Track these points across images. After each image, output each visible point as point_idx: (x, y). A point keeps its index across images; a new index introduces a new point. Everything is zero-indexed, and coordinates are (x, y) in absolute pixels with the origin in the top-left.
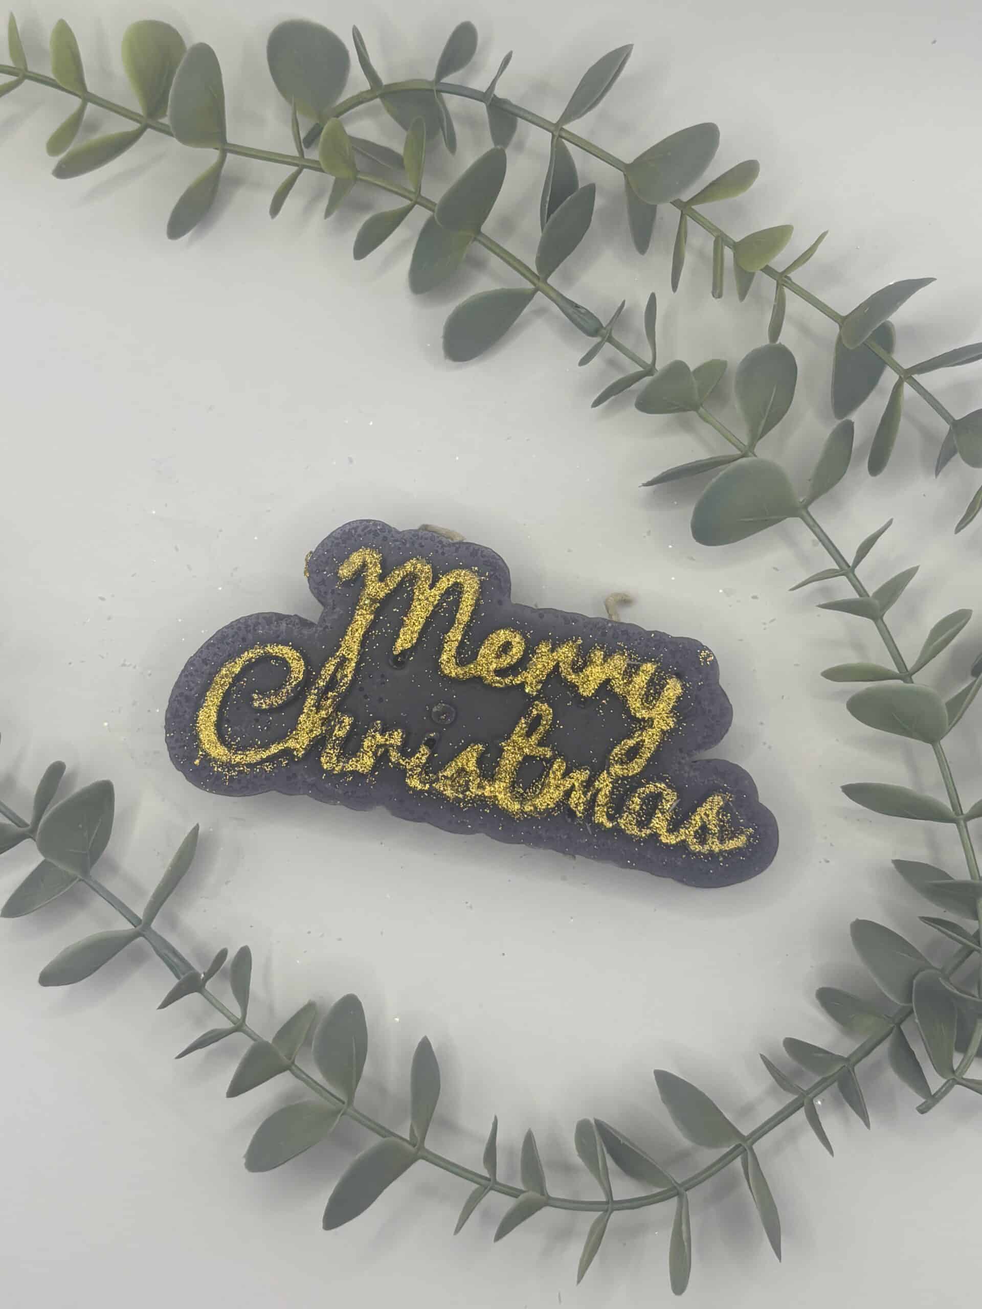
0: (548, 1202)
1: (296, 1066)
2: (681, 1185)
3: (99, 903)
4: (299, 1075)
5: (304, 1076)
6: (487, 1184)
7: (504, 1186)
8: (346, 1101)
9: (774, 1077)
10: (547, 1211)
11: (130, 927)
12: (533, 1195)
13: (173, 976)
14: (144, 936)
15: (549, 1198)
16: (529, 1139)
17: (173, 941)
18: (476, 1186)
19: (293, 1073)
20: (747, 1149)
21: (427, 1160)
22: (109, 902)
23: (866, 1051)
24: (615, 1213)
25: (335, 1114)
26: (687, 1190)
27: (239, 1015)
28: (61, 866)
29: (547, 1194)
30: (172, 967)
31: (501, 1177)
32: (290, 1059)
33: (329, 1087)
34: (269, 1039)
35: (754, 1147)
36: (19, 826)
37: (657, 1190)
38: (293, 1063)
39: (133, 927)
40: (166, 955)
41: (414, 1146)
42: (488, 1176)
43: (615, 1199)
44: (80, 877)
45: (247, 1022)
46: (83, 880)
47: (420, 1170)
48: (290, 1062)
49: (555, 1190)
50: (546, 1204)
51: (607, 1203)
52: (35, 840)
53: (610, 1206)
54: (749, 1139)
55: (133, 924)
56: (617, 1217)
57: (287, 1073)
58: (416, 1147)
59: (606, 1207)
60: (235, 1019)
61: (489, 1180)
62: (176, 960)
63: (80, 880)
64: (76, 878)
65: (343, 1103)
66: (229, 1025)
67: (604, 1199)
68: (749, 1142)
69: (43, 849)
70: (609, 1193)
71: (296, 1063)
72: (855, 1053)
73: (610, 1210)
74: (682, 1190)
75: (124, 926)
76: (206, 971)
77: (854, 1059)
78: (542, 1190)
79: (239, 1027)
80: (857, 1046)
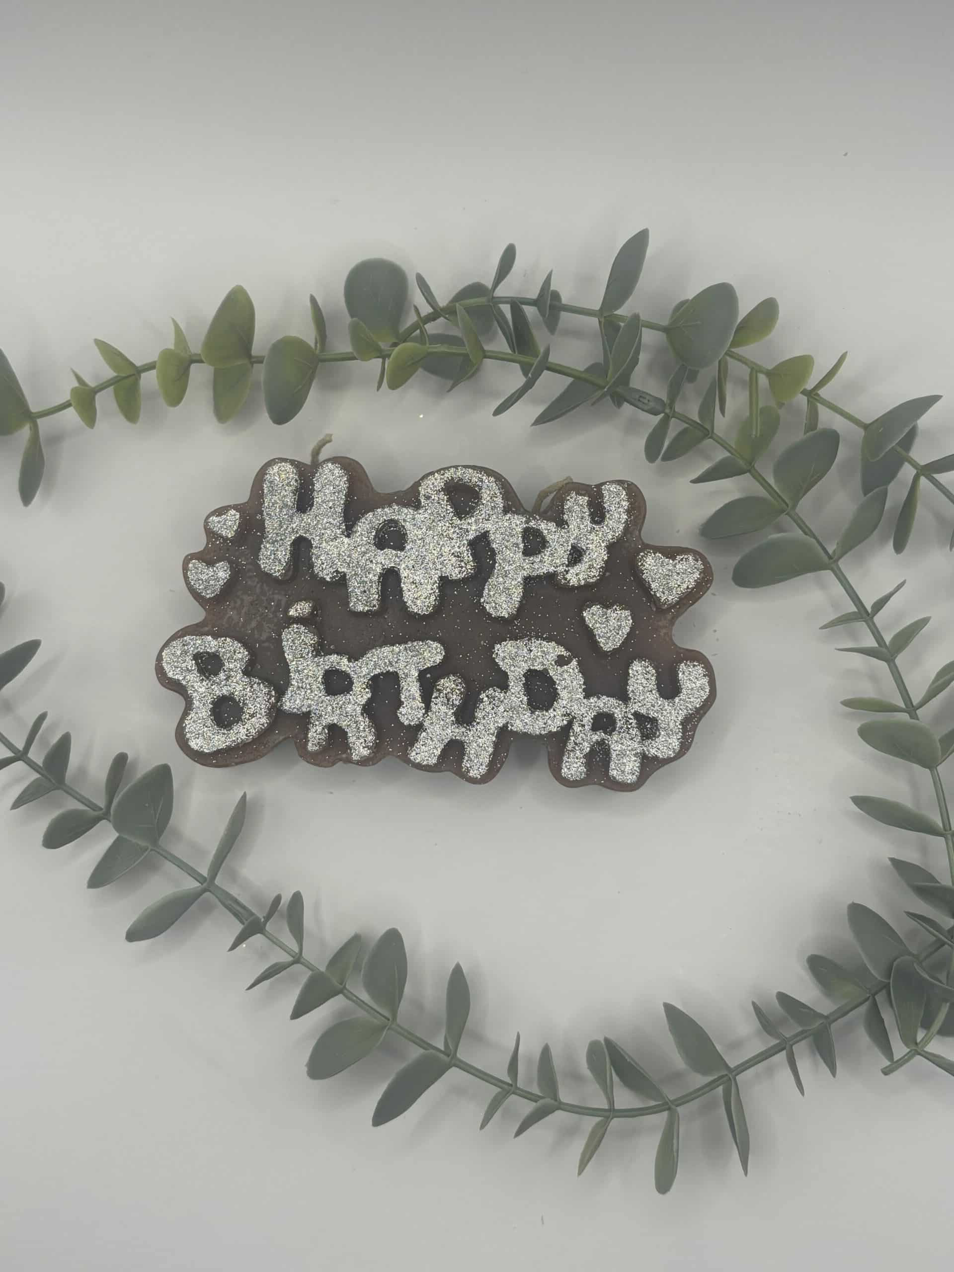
0: (561, 1106)
1: (348, 990)
2: (672, 1102)
3: (169, 866)
4: (350, 997)
5: (355, 998)
6: (508, 1089)
7: (522, 1090)
8: (390, 1018)
9: (761, 1022)
10: (559, 1114)
11: (197, 884)
12: (548, 1101)
13: (237, 922)
14: (210, 891)
15: (561, 1103)
16: (546, 1052)
17: (234, 891)
18: (499, 1090)
19: (345, 996)
20: (732, 1080)
21: (461, 1068)
22: (178, 866)
23: (842, 1013)
24: (615, 1119)
25: (383, 1028)
26: (677, 1106)
28: (134, 840)
29: (560, 1100)
30: (236, 915)
31: (520, 1084)
32: (341, 984)
33: (375, 1007)
34: (323, 969)
35: (737, 1077)
36: (94, 810)
37: (653, 1103)
38: (345, 987)
39: (199, 884)
40: (230, 905)
41: (448, 1056)
42: (510, 1082)
43: (616, 1107)
44: (150, 848)
46: (154, 850)
47: (454, 1075)
48: (342, 986)
49: (565, 1096)
50: (558, 1109)
51: (609, 1110)
52: (110, 821)
53: (611, 1113)
54: (733, 1071)
55: (200, 883)
56: (615, 1123)
58: (450, 1057)
59: (607, 1114)
60: (294, 954)
61: (511, 1085)
62: (238, 908)
63: (152, 850)
64: (148, 848)
65: (389, 1020)
66: (289, 959)
67: (606, 1107)
68: (734, 1073)
69: (117, 828)
70: (611, 1102)
71: (347, 987)
72: (832, 1014)
73: (611, 1117)
74: (673, 1107)
75: (192, 884)
76: (265, 915)
77: (832, 1018)
78: (555, 1097)
79: (297, 959)
80: (835, 1008)
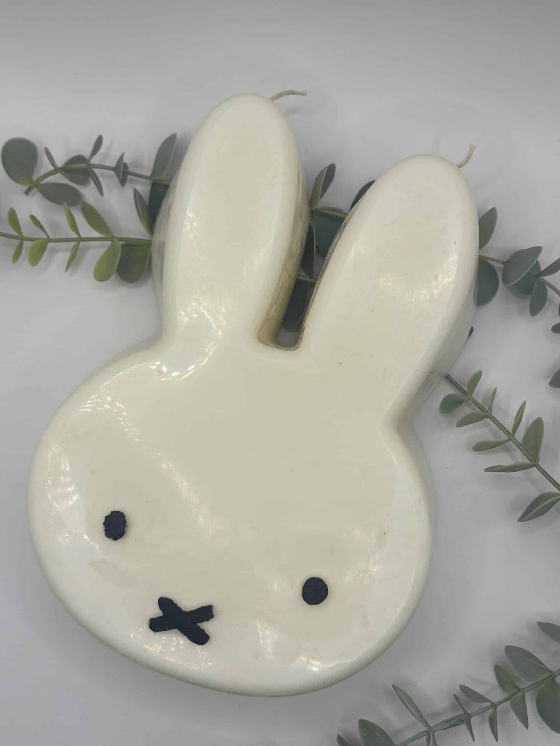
1: (524, 689)
5: (530, 687)
8: (551, 674)
11: (426, 737)
13: (461, 726)
14: (434, 732)
19: (528, 691)
27: (489, 704)
34: (505, 695)
38: (522, 689)
45: (494, 702)
48: (521, 691)
55: (426, 735)
57: (526, 694)
60: (491, 706)
62: (453, 722)
65: (550, 676)
66: (491, 711)
76: (461, 710)
79: (494, 706)
